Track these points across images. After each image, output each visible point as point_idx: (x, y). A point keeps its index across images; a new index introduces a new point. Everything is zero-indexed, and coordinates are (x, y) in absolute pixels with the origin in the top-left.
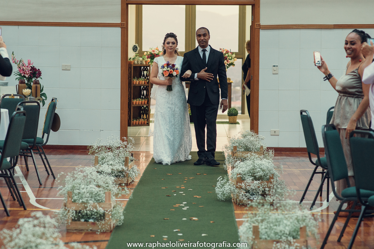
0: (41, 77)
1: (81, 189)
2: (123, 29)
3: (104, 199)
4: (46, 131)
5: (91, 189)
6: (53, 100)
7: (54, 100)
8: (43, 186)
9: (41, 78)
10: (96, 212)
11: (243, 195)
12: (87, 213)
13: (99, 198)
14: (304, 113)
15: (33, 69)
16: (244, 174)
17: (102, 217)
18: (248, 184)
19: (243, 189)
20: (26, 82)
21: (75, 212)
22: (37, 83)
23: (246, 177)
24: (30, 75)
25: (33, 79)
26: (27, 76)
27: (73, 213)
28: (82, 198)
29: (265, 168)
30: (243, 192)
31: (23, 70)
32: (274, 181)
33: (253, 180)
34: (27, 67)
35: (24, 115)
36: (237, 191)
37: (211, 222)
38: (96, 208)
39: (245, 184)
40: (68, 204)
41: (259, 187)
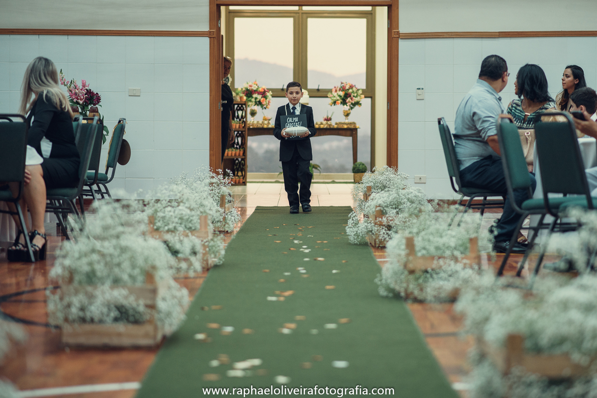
0: (100, 104)
1: (166, 213)
2: (212, 39)
3: (198, 226)
4: (111, 164)
6: (120, 122)
7: (122, 122)
9: (101, 106)
11: (384, 233)
13: (190, 225)
15: (89, 92)
16: (387, 207)
18: (390, 218)
19: (384, 225)
20: (80, 110)
22: (94, 111)
23: (388, 210)
24: (85, 101)
25: (90, 107)
26: (81, 102)
28: (168, 224)
29: (414, 198)
31: (76, 94)
33: (397, 213)
34: (81, 90)
36: (376, 228)
37: (344, 261)
39: (387, 219)
40: (148, 234)
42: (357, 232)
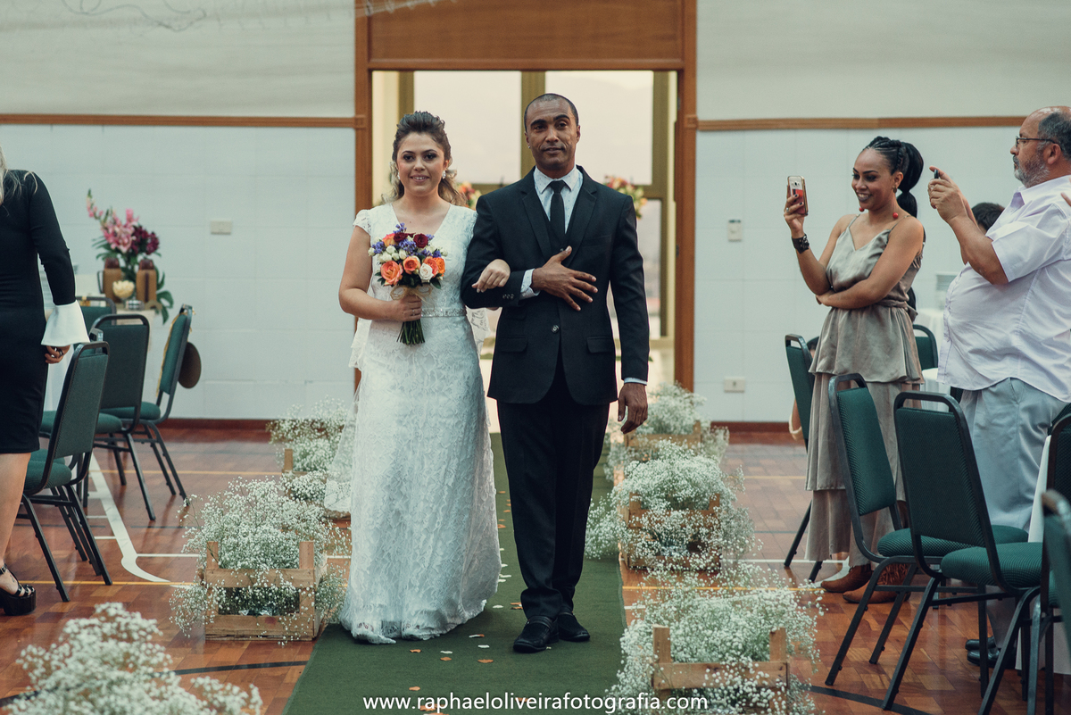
0: (158, 251)
1: (241, 536)
2: (360, 131)
3: (297, 560)
4: (167, 387)
5: (264, 536)
6: (182, 310)
7: (185, 311)
8: (158, 523)
9: (159, 255)
10: (277, 593)
11: (644, 545)
12: (254, 595)
13: (284, 558)
14: (794, 344)
15: (139, 231)
16: (649, 495)
17: (293, 603)
18: (655, 519)
19: (645, 530)
20: (122, 263)
21: (224, 592)
22: (147, 266)
23: (653, 501)
24: (132, 247)
25: (140, 258)
26: (124, 249)
27: (221, 594)
28: (242, 557)
29: (699, 480)
30: (645, 537)
31: (115, 234)
32: (720, 511)
33: (668, 509)
34: (125, 226)
35: (105, 351)
36: (630, 536)
38: (276, 581)
39: (649, 519)
40: (208, 574)
41: (683, 526)
42: (597, 536)
